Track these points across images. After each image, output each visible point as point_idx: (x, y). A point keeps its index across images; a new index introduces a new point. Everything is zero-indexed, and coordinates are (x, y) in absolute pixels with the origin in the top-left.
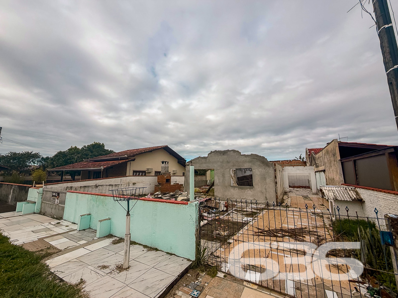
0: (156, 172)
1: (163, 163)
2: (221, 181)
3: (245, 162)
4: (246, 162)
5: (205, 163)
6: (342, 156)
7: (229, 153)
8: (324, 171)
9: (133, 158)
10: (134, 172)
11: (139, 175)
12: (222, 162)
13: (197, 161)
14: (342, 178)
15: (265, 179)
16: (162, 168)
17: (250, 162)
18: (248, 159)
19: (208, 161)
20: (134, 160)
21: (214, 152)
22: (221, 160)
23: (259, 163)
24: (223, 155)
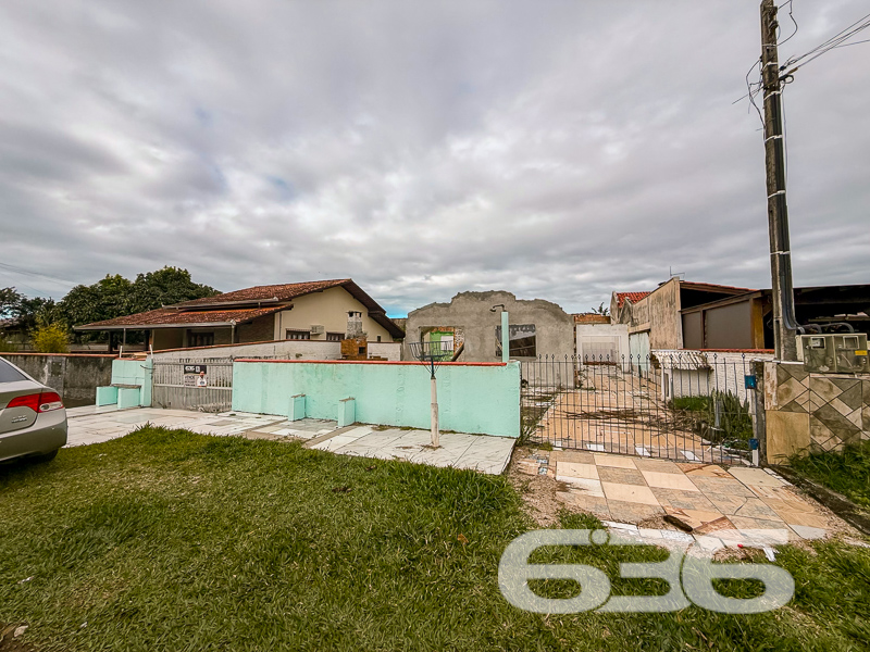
0: (328, 334)
1: (351, 314)
2: (477, 348)
3: (523, 313)
4: (525, 313)
5: (446, 315)
6: (684, 305)
7: (493, 296)
8: (649, 331)
9: (288, 304)
10: (288, 332)
11: (297, 340)
12: (481, 314)
13: (430, 310)
14: (681, 341)
15: (557, 343)
16: (350, 324)
17: (534, 313)
18: (529, 308)
19: (451, 311)
20: (290, 308)
21: (464, 294)
22: (478, 310)
23: (548, 316)
24: (483, 300)
